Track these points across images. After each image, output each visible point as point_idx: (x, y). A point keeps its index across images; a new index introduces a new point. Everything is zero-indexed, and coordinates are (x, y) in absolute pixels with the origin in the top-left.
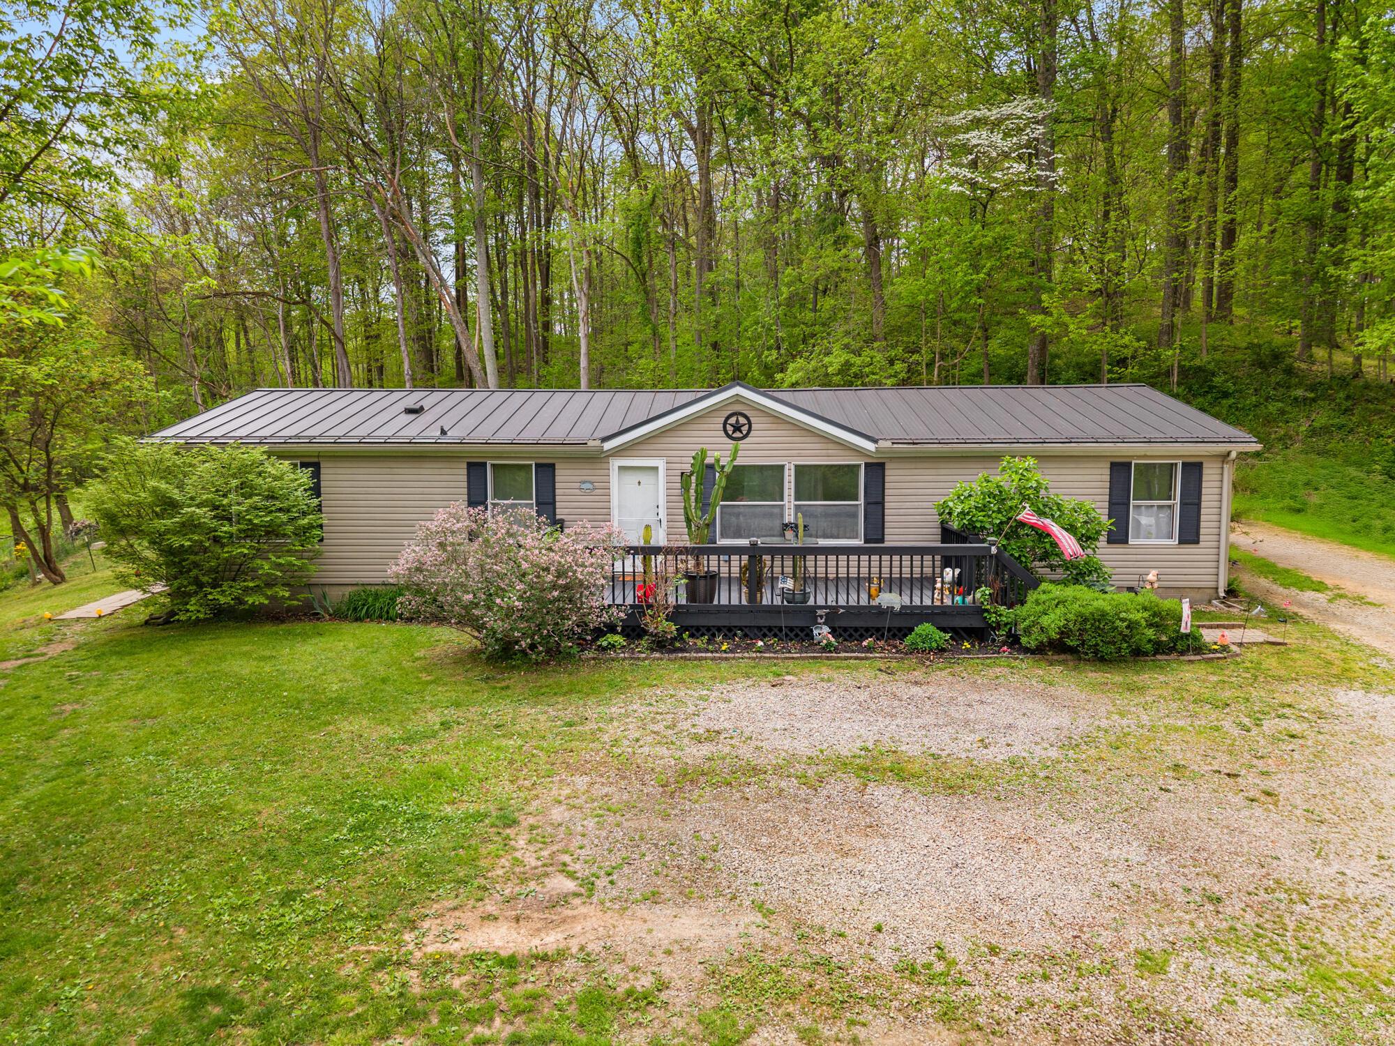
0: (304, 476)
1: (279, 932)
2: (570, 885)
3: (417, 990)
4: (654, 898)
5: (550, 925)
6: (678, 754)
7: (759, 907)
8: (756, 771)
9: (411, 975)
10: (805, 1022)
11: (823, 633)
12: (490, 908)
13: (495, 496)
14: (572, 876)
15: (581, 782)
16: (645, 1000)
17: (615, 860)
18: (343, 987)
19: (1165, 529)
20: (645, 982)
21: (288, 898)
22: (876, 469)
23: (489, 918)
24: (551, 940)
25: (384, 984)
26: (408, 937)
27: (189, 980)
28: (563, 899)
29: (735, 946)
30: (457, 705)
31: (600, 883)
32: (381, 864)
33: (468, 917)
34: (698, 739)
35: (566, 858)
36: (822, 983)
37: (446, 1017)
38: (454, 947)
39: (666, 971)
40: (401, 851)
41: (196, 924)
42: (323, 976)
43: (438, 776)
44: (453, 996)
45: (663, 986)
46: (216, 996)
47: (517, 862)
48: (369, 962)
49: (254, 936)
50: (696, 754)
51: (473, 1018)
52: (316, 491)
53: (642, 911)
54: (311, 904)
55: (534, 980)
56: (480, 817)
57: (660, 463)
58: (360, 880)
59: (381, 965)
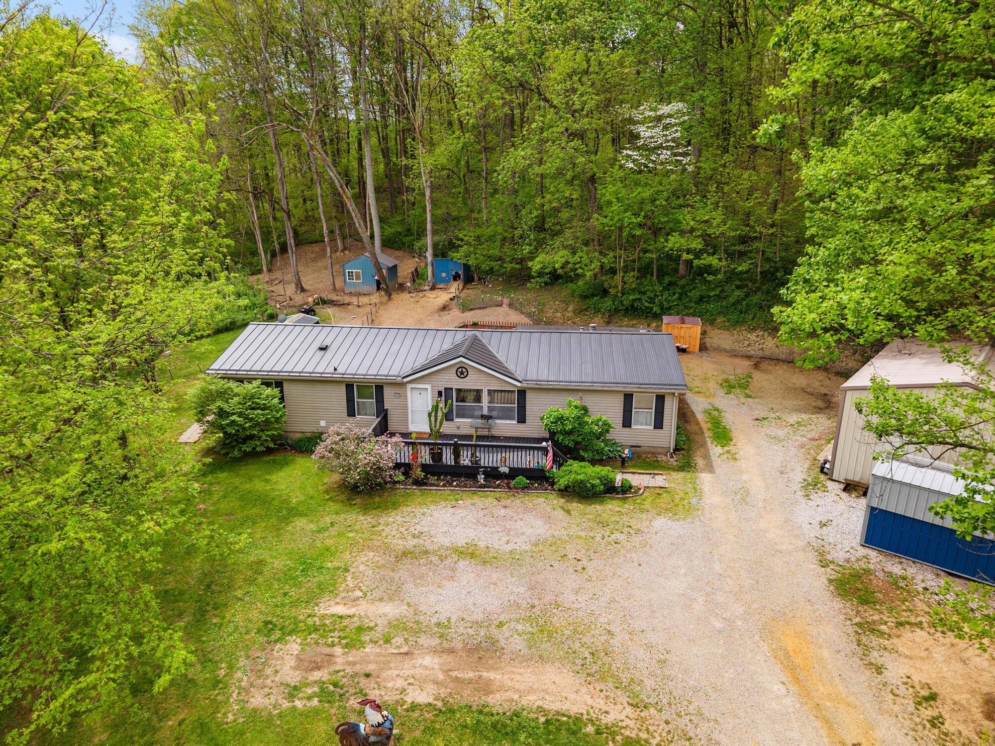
0: (276, 391)
1: (283, 605)
2: (360, 594)
3: (318, 623)
4: (381, 600)
5: (353, 606)
6: (405, 543)
7: (408, 605)
8: (426, 552)
9: (316, 619)
10: (406, 636)
11: (481, 478)
12: (338, 601)
13: (358, 398)
14: (361, 591)
15: (371, 554)
16: (371, 629)
17: (374, 586)
18: (300, 622)
19: (649, 421)
20: (373, 624)
21: (285, 594)
22: (522, 393)
23: (337, 603)
24: (352, 611)
25: (310, 621)
26: (316, 608)
27: (263, 618)
28: (358, 599)
29: (398, 616)
30: (337, 513)
31: (369, 594)
32: (310, 584)
33: (332, 603)
34: (414, 536)
35: (361, 585)
36: (415, 626)
37: (324, 630)
38: (327, 612)
39: (378, 622)
40: (316, 580)
41: (262, 602)
42: (295, 618)
43: (327, 550)
44: (326, 625)
45: (376, 625)
46: (270, 622)
47: (347, 585)
48: (306, 615)
49: (277, 606)
50: (411, 543)
51: (331, 631)
52: (282, 399)
53: (377, 603)
54: (291, 596)
55: (346, 622)
56: (338, 568)
57: (428, 386)
58: (303, 590)
59: (309, 616)
